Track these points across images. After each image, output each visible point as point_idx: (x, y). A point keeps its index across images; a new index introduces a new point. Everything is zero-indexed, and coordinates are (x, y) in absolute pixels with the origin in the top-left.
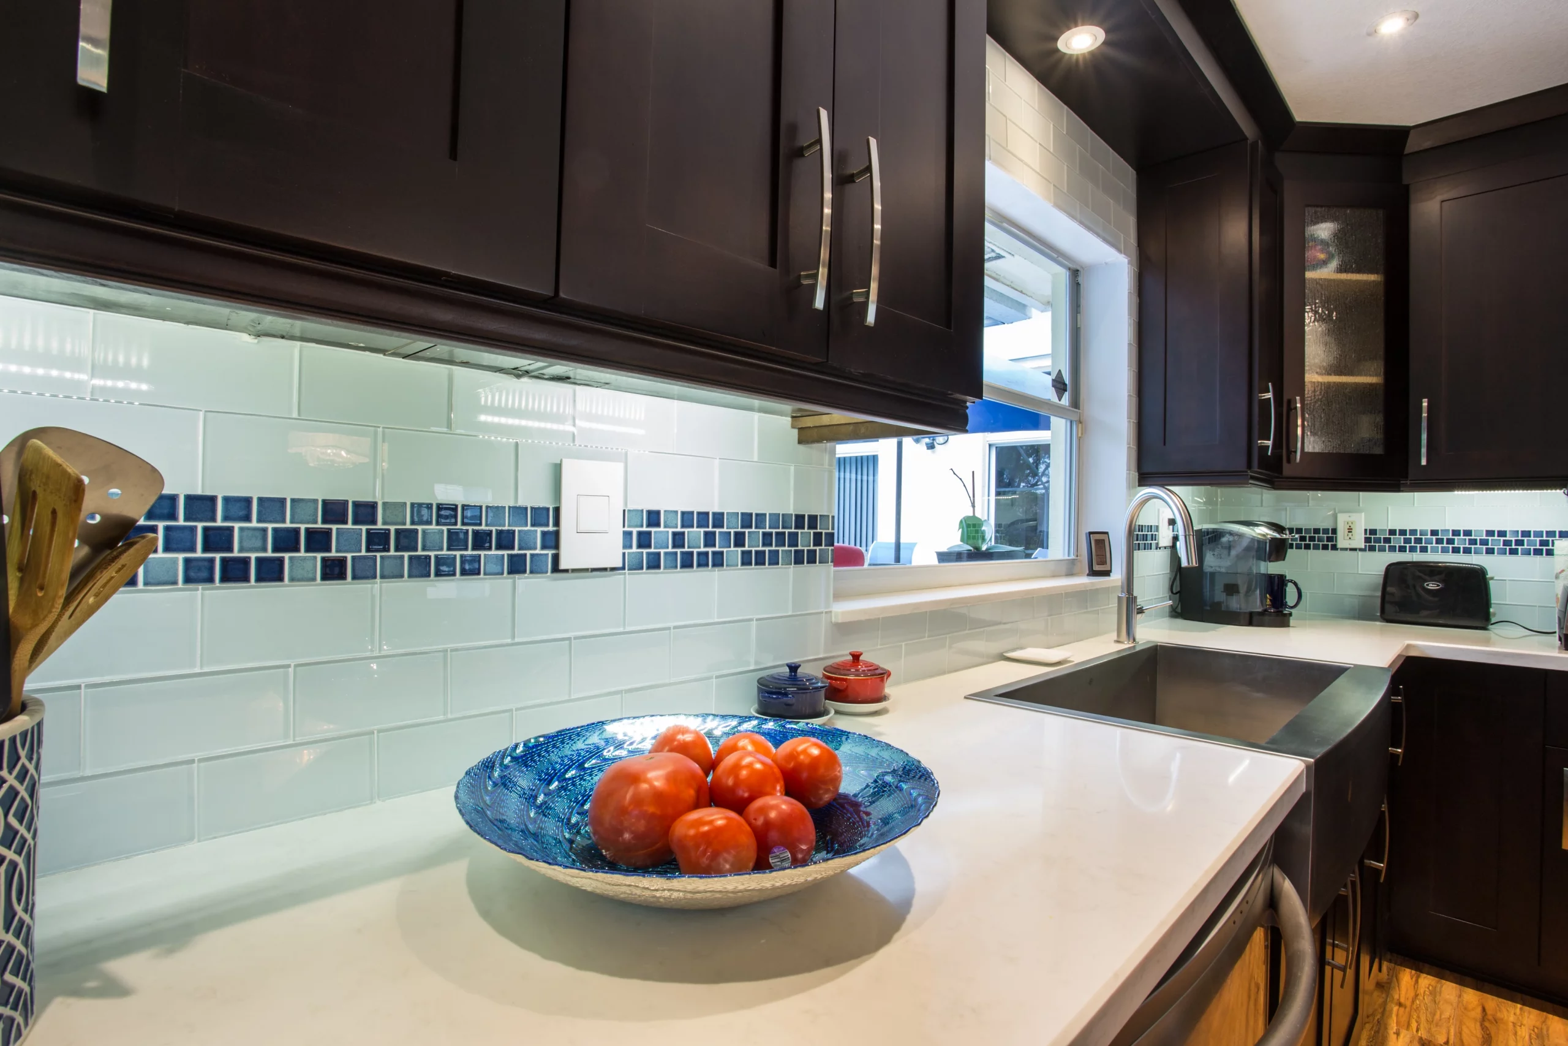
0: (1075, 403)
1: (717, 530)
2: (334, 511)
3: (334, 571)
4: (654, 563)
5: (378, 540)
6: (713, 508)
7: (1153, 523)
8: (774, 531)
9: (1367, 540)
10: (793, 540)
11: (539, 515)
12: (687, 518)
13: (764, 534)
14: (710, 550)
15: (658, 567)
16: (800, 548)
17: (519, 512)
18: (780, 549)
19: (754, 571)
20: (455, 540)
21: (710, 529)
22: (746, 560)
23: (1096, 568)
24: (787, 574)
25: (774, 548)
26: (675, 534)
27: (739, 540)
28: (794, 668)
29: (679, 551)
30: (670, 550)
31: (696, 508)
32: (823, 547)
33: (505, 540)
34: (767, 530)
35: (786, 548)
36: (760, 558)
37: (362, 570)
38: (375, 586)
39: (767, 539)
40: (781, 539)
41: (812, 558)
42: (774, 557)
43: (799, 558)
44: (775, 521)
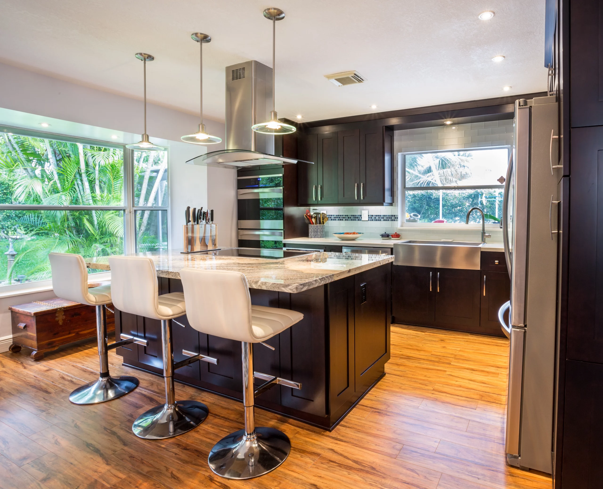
1: (380, 217)
2: (346, 215)
3: (346, 220)
4: (372, 220)
5: (349, 218)
6: (379, 214)
10: (391, 218)
12: (376, 216)
14: (379, 219)
17: (359, 216)
19: (385, 221)
20: (354, 218)
22: (384, 220)
24: (390, 222)
27: (383, 218)
28: (386, 233)
29: (375, 219)
32: (396, 219)
33: (358, 218)
36: (386, 220)
37: (348, 220)
38: (349, 221)
39: (387, 218)
40: (389, 218)
41: (394, 220)
42: (388, 220)
43: (392, 220)
44: (388, 216)
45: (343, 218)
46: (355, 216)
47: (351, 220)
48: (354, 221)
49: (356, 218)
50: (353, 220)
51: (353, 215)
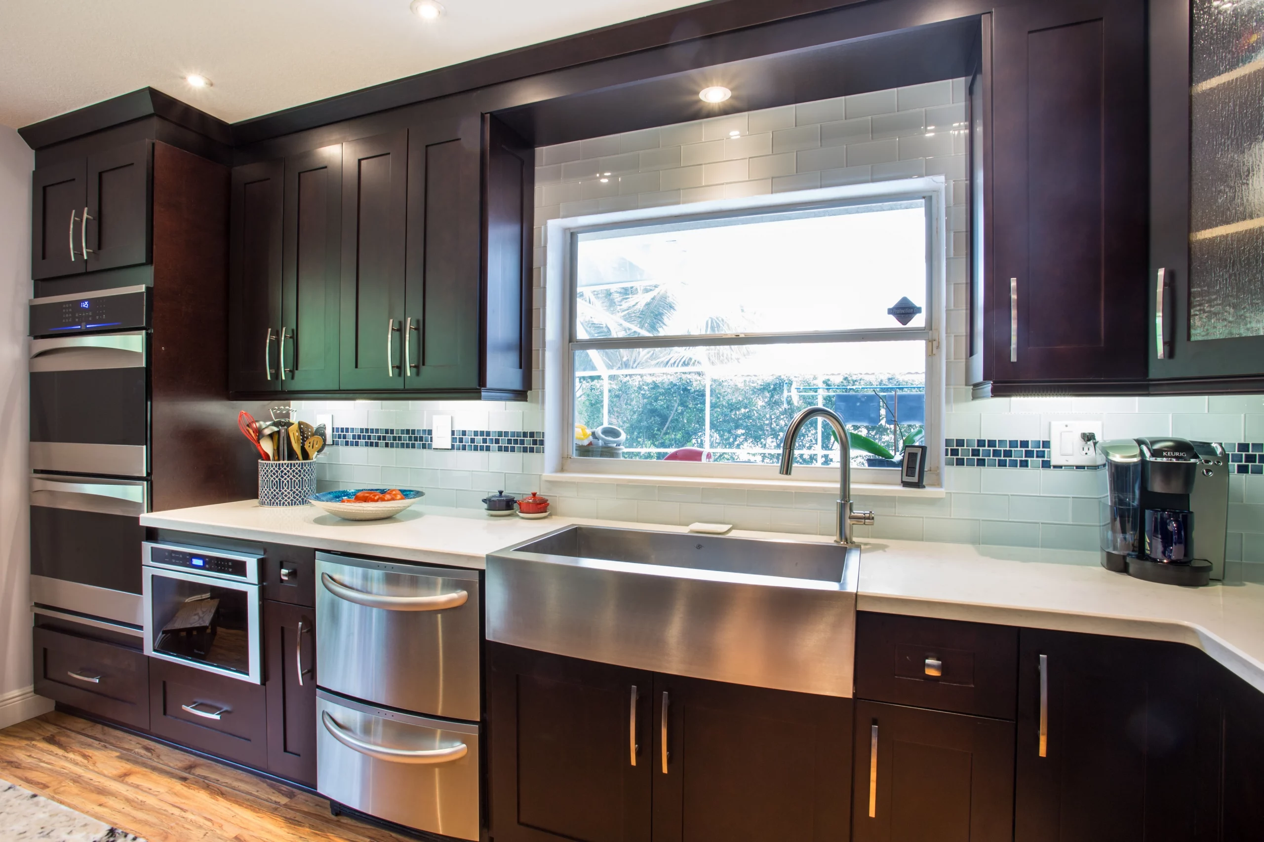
1: (488, 438)
2: (387, 431)
4: (464, 448)
5: (394, 438)
6: (485, 429)
8: (513, 438)
10: (522, 442)
11: (429, 432)
12: (476, 433)
13: (508, 439)
14: (485, 445)
15: (465, 450)
16: (525, 446)
17: (423, 431)
18: (516, 446)
19: (503, 454)
20: (410, 439)
21: (485, 437)
22: (500, 449)
24: (518, 456)
25: (513, 445)
26: (471, 439)
27: (497, 441)
29: (473, 444)
30: (470, 444)
31: (479, 429)
32: (538, 446)
33: (421, 439)
34: (510, 438)
35: (519, 445)
36: (506, 449)
37: (391, 446)
38: (392, 450)
39: (509, 441)
40: (516, 442)
41: (532, 450)
42: (513, 450)
43: (525, 450)
44: (513, 434)
45: (379, 438)
46: (413, 431)
47: (403, 446)
48: (410, 450)
49: (416, 439)
50: (408, 446)
51: (408, 431)
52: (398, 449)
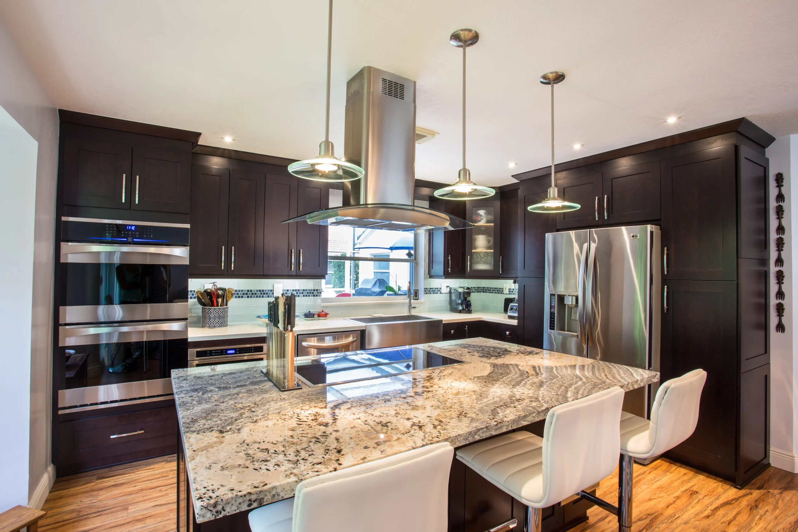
0: (415, 259)
2: (248, 291)
3: (248, 297)
5: (252, 294)
6: (297, 289)
7: (438, 287)
9: (509, 291)
10: (313, 293)
11: (271, 291)
12: (293, 290)
14: (297, 295)
17: (269, 290)
20: (261, 294)
22: (304, 296)
23: (415, 298)
24: (312, 298)
26: (291, 293)
27: (302, 293)
28: (309, 312)
32: (319, 294)
33: (267, 294)
36: (306, 296)
37: (251, 297)
38: (252, 299)
39: (308, 293)
40: (310, 293)
41: (317, 296)
42: (309, 296)
43: (314, 296)
44: (309, 290)
45: (244, 294)
46: (263, 291)
47: (257, 297)
48: (261, 298)
49: (264, 294)
50: (260, 297)
51: (260, 291)
52: (254, 298)
